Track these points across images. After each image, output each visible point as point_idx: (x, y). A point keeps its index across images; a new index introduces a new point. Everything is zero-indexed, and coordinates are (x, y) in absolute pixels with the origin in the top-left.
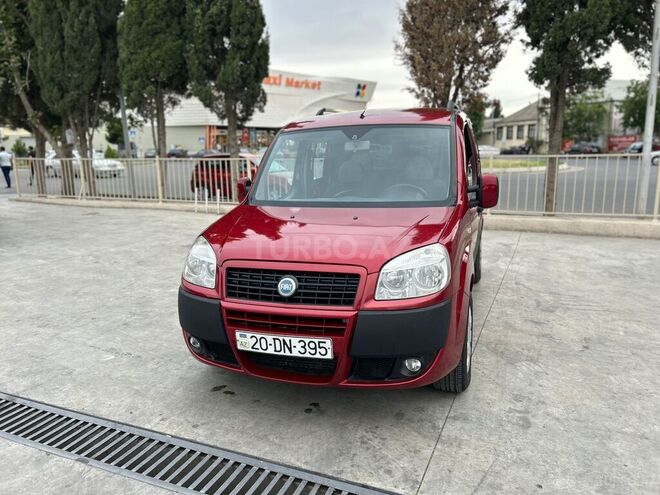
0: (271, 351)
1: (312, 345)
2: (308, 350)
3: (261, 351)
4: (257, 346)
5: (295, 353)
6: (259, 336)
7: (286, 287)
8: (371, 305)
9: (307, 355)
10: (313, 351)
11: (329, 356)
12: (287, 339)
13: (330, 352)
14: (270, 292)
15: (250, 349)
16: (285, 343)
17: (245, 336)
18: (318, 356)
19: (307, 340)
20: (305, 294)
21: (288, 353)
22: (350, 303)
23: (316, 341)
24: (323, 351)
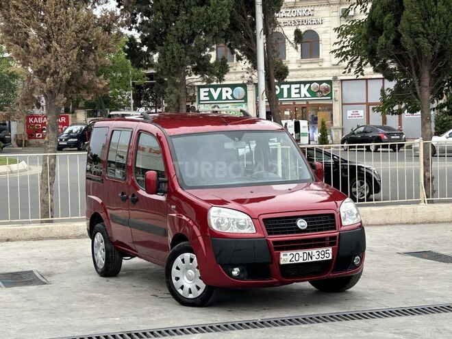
0: (301, 261)
1: (323, 253)
2: (321, 256)
3: (295, 262)
4: (293, 259)
5: (314, 259)
6: (294, 253)
7: (302, 224)
8: (343, 228)
9: (320, 259)
10: (323, 256)
11: (330, 258)
12: (310, 252)
13: (331, 255)
14: (292, 229)
15: (289, 262)
16: (309, 254)
17: (286, 255)
18: (325, 259)
19: (320, 251)
20: (311, 227)
21: (310, 260)
22: (335, 228)
23: (325, 250)
24: (327, 255)
